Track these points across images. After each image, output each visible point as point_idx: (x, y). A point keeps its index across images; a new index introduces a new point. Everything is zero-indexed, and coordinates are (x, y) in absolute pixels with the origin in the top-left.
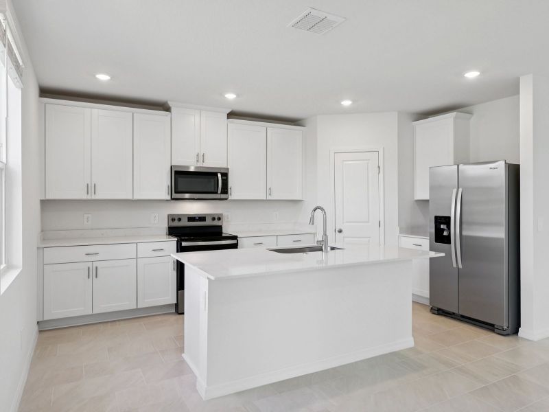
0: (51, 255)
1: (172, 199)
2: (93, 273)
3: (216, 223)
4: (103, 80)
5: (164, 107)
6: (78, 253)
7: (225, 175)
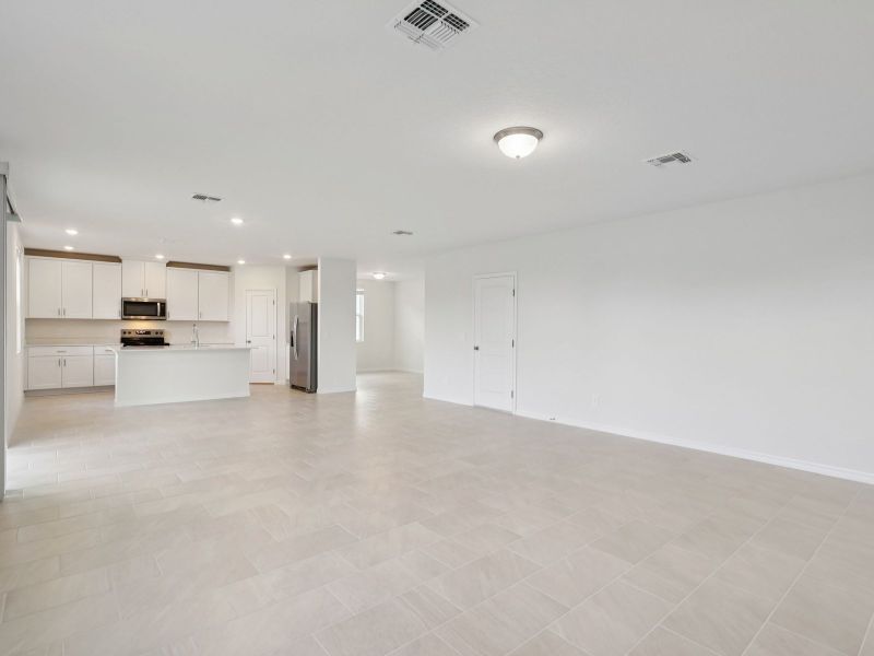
0: (33, 351)
1: (123, 319)
2: (62, 363)
3: (159, 336)
4: (69, 248)
5: (117, 259)
6: (53, 351)
7: (163, 305)
